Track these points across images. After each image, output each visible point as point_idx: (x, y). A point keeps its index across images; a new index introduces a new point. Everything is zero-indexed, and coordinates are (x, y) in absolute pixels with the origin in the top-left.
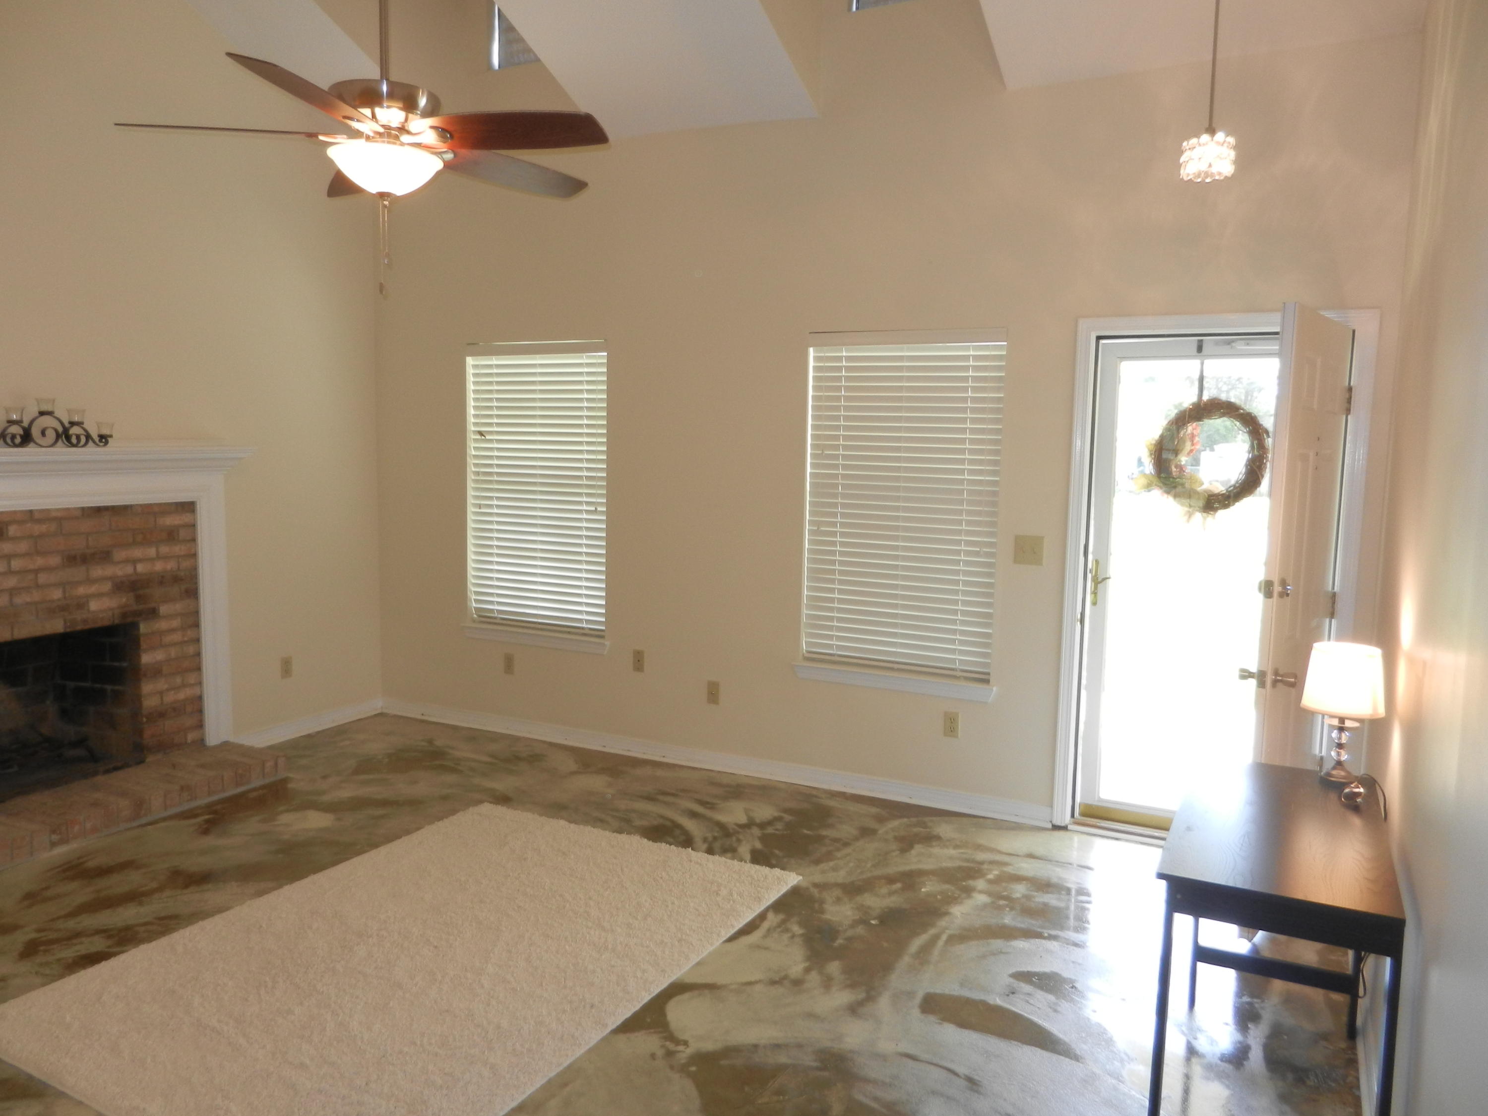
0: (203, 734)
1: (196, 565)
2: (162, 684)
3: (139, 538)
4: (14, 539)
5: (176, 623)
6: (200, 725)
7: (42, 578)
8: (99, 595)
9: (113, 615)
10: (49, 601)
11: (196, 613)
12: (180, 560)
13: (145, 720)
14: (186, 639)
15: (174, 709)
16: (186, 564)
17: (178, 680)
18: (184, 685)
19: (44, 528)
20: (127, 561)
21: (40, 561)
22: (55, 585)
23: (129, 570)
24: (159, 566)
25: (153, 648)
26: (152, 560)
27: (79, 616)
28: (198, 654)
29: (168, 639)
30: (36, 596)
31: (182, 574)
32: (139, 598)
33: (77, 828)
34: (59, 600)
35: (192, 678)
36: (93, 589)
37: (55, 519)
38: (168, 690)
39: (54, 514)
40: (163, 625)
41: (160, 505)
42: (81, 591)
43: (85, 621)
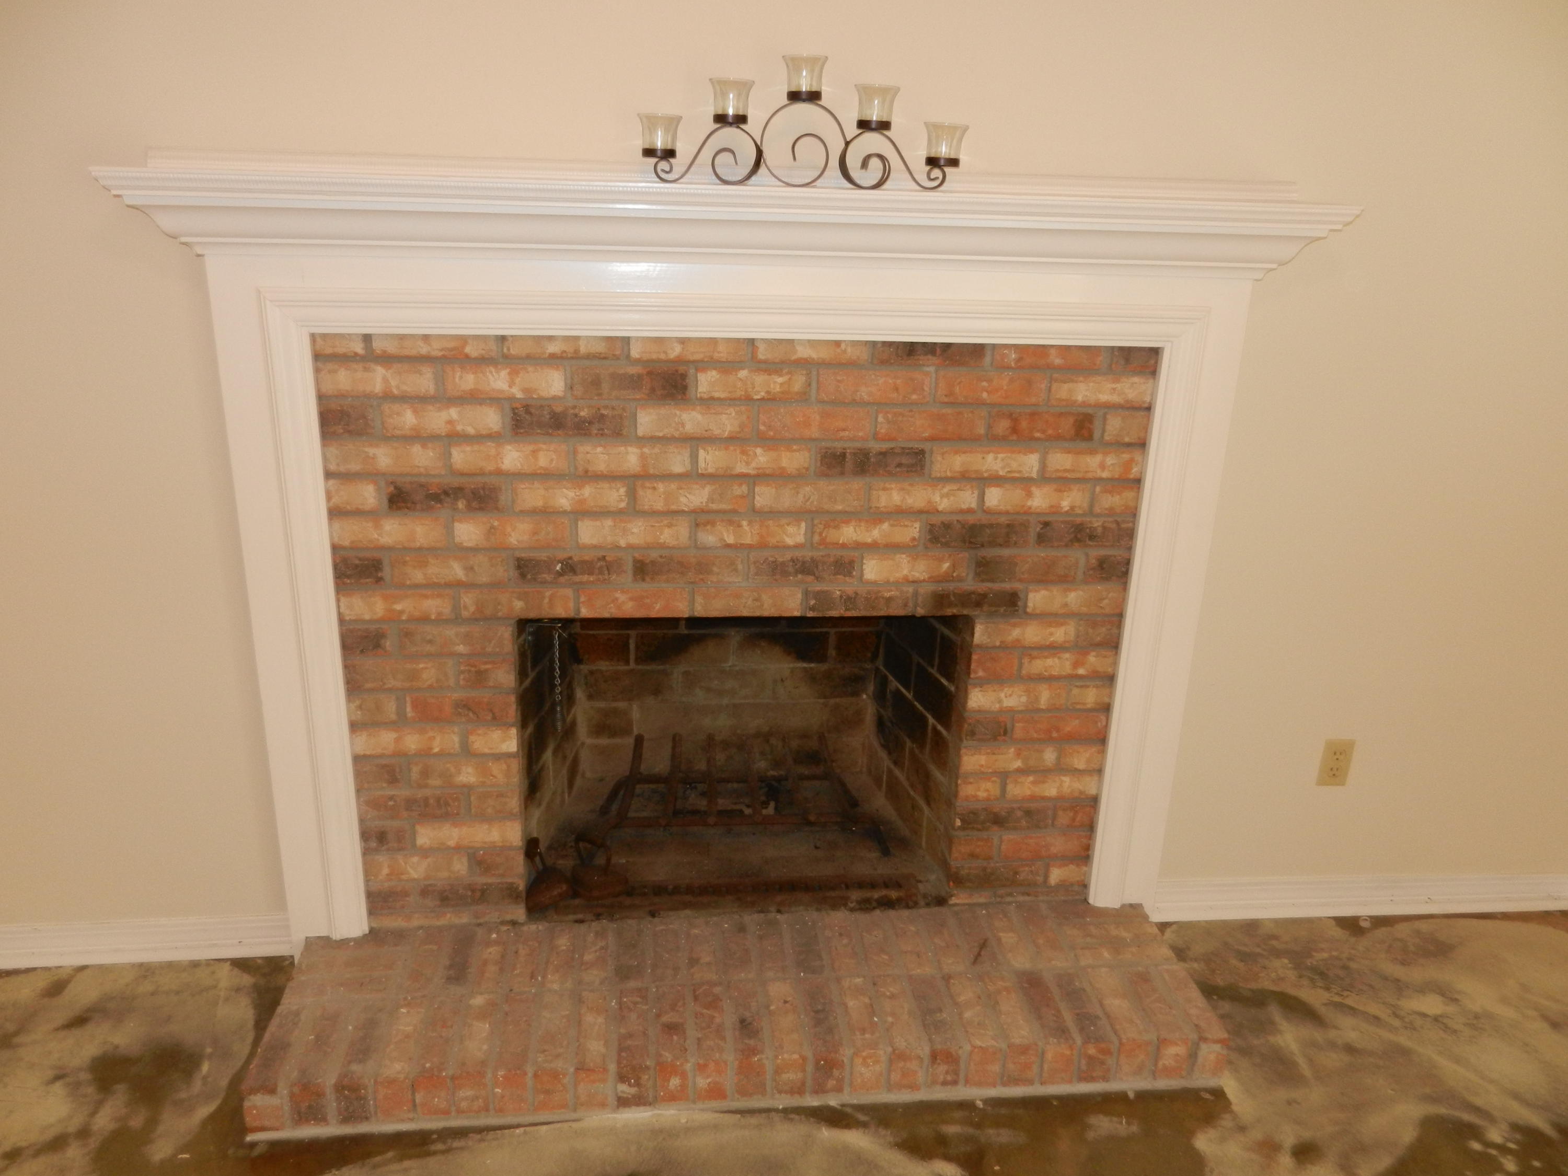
0: (1088, 874)
1: (1136, 508)
2: (1009, 759)
3: (1003, 426)
4: (708, 402)
5: (1060, 634)
6: (1084, 856)
7: (764, 496)
8: (890, 548)
9: (916, 594)
10: (776, 547)
11: (1118, 618)
12: (1098, 489)
13: (958, 823)
14: (1081, 671)
15: (1028, 813)
16: (1111, 501)
17: (1049, 756)
18: (1061, 769)
19: (777, 383)
20: (965, 478)
21: (762, 458)
22: (796, 515)
23: (967, 498)
24: (1040, 500)
25: (997, 679)
26: (1025, 482)
27: (838, 587)
28: (1106, 709)
29: (1039, 665)
30: (749, 534)
31: (1097, 523)
32: (984, 568)
33: (675, 1082)
34: (797, 546)
35: (1080, 759)
36: (875, 534)
37: (804, 364)
38: (1021, 771)
39: (803, 352)
40: (1031, 633)
41: (1065, 350)
42: (849, 533)
43: (849, 600)
